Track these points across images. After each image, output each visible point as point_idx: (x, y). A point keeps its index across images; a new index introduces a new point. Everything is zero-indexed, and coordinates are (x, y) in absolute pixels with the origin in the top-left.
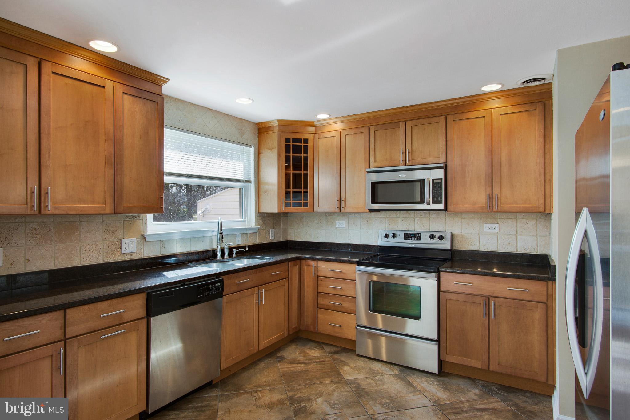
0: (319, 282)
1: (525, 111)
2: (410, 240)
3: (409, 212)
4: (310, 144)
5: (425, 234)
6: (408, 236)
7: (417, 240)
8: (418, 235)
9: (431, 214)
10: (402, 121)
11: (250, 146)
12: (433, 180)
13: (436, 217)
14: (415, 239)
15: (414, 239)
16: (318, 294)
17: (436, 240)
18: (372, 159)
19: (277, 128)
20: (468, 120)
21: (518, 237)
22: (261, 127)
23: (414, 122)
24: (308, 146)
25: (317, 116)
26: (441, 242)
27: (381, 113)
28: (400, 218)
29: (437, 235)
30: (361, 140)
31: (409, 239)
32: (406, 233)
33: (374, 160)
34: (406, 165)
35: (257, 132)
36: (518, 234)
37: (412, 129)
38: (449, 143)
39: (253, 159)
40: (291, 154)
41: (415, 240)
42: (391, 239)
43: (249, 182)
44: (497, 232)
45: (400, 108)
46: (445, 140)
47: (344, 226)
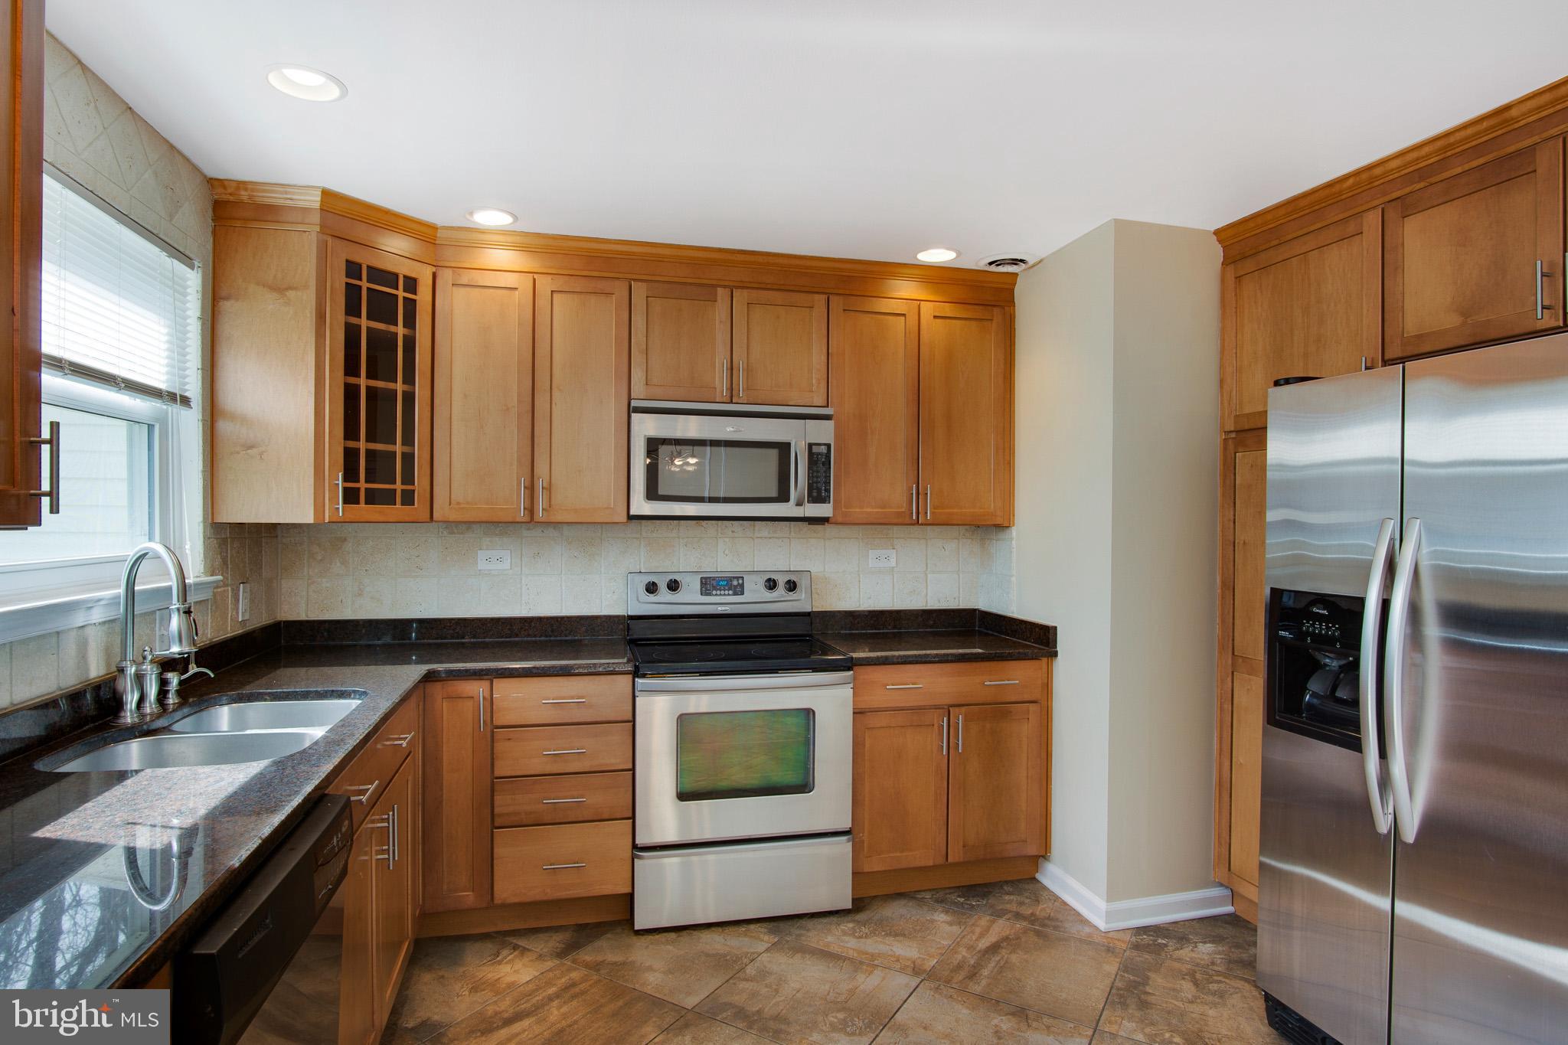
0: (500, 747)
1: (976, 319)
2: (716, 595)
3: (704, 523)
4: (423, 296)
5: (754, 577)
6: (708, 585)
7: (735, 594)
8: (735, 583)
9: (756, 528)
10: (725, 287)
11: (187, 259)
12: (810, 446)
13: (770, 536)
14: (731, 592)
15: (727, 592)
16: (492, 784)
17: (780, 591)
18: (638, 375)
19: (316, 218)
20: (874, 316)
21: (929, 575)
22: (231, 198)
23: (755, 294)
24: (415, 301)
25: (471, 214)
26: (792, 596)
27: (667, 252)
28: (679, 538)
29: (781, 580)
30: (605, 314)
31: (714, 592)
32: (706, 578)
33: (644, 378)
34: (731, 402)
35: (210, 213)
36: (929, 570)
37: (748, 311)
38: (833, 361)
39: (198, 314)
40: (364, 322)
41: (729, 595)
42: (664, 595)
43: (185, 401)
44: (893, 568)
45: (720, 250)
46: (825, 351)
47: (506, 565)
